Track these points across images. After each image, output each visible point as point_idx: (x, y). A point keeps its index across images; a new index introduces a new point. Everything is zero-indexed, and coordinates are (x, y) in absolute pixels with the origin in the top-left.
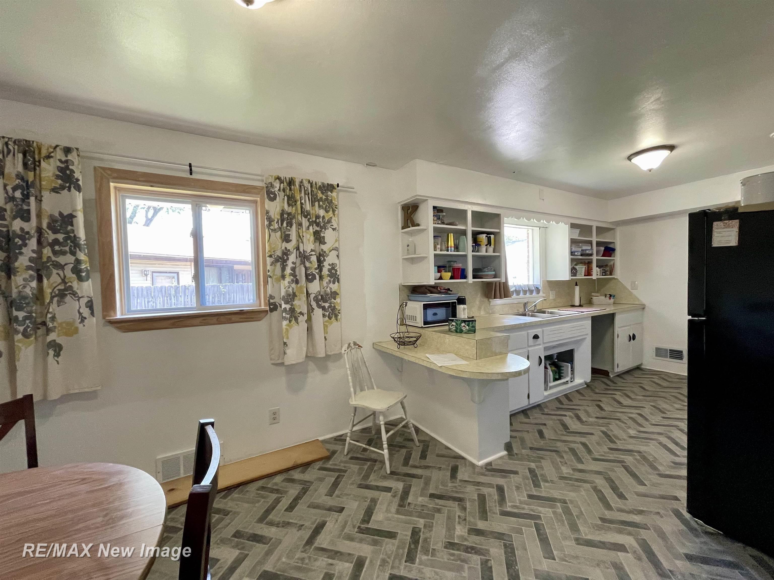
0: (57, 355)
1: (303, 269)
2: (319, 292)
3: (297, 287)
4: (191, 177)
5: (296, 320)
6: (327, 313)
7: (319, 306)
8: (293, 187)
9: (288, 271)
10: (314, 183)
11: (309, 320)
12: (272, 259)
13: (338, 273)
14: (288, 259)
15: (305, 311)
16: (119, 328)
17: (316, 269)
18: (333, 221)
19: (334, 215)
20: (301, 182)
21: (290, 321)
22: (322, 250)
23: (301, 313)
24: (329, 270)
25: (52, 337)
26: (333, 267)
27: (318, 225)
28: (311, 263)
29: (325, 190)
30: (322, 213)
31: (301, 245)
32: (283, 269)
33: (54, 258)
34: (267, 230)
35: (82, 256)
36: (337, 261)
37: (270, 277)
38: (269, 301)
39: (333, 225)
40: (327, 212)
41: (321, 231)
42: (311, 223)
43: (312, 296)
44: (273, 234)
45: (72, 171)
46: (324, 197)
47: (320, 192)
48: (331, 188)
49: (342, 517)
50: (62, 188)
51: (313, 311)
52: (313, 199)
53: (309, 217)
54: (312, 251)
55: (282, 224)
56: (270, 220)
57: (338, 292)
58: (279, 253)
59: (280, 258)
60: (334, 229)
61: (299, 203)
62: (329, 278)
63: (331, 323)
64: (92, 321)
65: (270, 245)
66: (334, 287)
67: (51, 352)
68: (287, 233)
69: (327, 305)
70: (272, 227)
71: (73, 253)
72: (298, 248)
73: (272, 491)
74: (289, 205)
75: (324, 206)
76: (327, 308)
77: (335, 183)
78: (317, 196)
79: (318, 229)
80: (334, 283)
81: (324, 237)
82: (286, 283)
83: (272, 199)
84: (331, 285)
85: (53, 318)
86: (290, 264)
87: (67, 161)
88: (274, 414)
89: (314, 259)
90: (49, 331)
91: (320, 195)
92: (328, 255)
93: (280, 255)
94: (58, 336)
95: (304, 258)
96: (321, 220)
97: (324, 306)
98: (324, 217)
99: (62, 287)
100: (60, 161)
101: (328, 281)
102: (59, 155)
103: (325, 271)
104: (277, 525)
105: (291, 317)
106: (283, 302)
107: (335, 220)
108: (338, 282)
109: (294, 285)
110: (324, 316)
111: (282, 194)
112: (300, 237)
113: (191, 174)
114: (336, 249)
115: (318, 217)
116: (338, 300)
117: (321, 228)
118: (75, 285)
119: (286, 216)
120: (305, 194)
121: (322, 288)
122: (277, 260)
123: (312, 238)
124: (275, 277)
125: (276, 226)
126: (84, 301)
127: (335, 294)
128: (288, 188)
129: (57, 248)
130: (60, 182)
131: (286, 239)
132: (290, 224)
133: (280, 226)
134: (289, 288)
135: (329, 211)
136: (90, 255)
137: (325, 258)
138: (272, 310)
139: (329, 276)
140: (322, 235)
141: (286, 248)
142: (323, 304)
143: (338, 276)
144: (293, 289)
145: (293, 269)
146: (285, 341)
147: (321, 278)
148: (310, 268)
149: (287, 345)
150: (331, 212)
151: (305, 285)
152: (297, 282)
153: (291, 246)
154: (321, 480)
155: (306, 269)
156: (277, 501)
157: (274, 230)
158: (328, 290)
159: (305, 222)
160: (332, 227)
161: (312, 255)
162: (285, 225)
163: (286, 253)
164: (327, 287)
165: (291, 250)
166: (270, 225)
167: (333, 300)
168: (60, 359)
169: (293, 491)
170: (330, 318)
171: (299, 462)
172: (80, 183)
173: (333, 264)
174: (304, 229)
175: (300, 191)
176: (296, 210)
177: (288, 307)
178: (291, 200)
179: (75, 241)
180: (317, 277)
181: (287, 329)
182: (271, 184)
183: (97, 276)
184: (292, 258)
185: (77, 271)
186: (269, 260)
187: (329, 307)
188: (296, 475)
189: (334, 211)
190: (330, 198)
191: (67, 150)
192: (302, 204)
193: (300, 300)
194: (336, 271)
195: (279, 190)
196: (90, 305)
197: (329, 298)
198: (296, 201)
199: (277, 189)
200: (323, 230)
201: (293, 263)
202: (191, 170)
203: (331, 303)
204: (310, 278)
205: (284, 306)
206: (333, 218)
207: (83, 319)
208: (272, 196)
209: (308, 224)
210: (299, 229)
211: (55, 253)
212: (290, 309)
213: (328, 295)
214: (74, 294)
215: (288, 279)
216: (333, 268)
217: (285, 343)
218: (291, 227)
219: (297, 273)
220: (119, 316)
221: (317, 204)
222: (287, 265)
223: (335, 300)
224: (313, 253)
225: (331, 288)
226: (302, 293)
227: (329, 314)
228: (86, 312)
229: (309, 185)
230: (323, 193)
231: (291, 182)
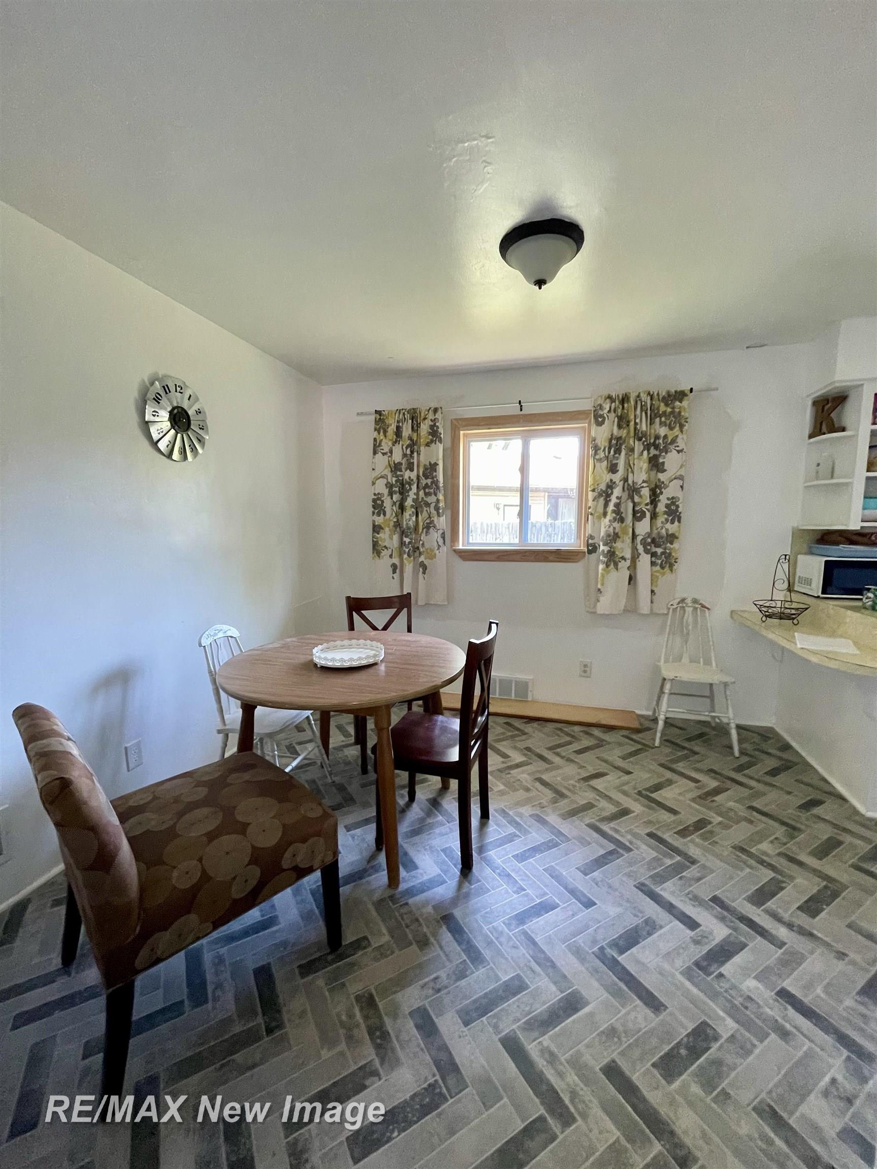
0: (424, 573)
1: (631, 505)
2: (649, 535)
3: (621, 527)
4: (522, 413)
5: (616, 565)
6: (659, 562)
7: (647, 551)
8: (626, 405)
9: (611, 507)
10: (656, 394)
11: (633, 566)
12: (596, 494)
13: (680, 510)
14: (612, 493)
15: (628, 555)
16: (460, 557)
17: (647, 504)
18: (678, 440)
19: (682, 432)
20: (638, 396)
21: (607, 566)
22: (659, 480)
23: (623, 558)
24: (667, 506)
25: (422, 559)
26: (673, 501)
27: (657, 447)
28: (641, 497)
29: (672, 401)
30: (663, 431)
31: (630, 475)
32: (606, 505)
33: (425, 499)
34: (591, 461)
35: (441, 497)
36: (679, 494)
37: (592, 514)
38: (588, 541)
39: (678, 446)
40: (671, 429)
41: (660, 455)
42: (647, 447)
43: (639, 538)
44: (598, 465)
45: (438, 427)
46: (669, 410)
47: (662, 404)
48: (681, 395)
49: (626, 778)
50: (432, 441)
51: (638, 557)
52: (653, 416)
53: (644, 439)
54: (644, 482)
55: (609, 452)
56: (596, 449)
57: (677, 534)
58: (603, 487)
59: (604, 492)
60: (678, 452)
61: (632, 423)
62: (666, 516)
63: (663, 574)
64: (444, 549)
65: (594, 479)
66: (672, 528)
67: (421, 569)
68: (615, 462)
69: (659, 551)
70: (597, 457)
71: (436, 495)
72: (625, 480)
73: (568, 734)
74: (620, 427)
75: (668, 422)
76: (659, 554)
77: (686, 388)
78: (659, 411)
79: (657, 453)
80: (673, 522)
81: (663, 463)
82: (606, 521)
83: (600, 424)
84: (668, 526)
85: (423, 544)
86: (614, 500)
87: (435, 419)
88: (585, 666)
89: (646, 492)
90: (420, 554)
91: (663, 408)
92: (666, 487)
93: (604, 489)
94: (425, 559)
95: (633, 491)
96: (661, 441)
97: (656, 552)
98: (665, 437)
99: (428, 521)
100: (431, 420)
101: (664, 520)
102: (431, 416)
103: (661, 508)
104: (562, 757)
105: (609, 560)
106: (601, 544)
107: (683, 439)
108: (679, 521)
109: (616, 525)
110: (653, 564)
111: (612, 415)
112: (629, 467)
113: (521, 410)
114: (681, 478)
115: (657, 437)
116: (676, 545)
117: (660, 450)
118: (435, 519)
119: (614, 442)
120: (642, 410)
121: (654, 528)
122: (600, 495)
123: (645, 466)
124: (596, 515)
125: (602, 455)
126: (440, 532)
127: (672, 538)
128: (621, 407)
129: (427, 490)
130: (430, 437)
131: (613, 469)
132: (618, 451)
133: (607, 454)
134: (609, 527)
135: (674, 428)
136: (445, 496)
137: (663, 490)
138: (590, 552)
139: (665, 513)
140: (661, 460)
141: (611, 480)
142: (654, 549)
143: (680, 513)
144: (614, 528)
145: (617, 505)
146: (599, 586)
147: (654, 516)
148: (639, 504)
149: (601, 592)
150: (677, 428)
151: (631, 524)
152: (622, 520)
153: (617, 477)
154: (620, 744)
155: (635, 505)
156: (570, 743)
157: (600, 460)
158: (664, 531)
159: (638, 446)
160: (677, 448)
161: (643, 487)
162: (612, 452)
163: (611, 486)
164: (662, 528)
165: (617, 482)
166: (596, 454)
167: (669, 545)
168: (425, 576)
169: (586, 742)
170: (662, 567)
171: (604, 722)
172: (442, 436)
173: (673, 498)
174: (636, 457)
175: (635, 408)
176: (628, 432)
177: (606, 549)
178: (623, 421)
179: (436, 483)
180: (648, 515)
181: (603, 575)
182: (601, 406)
183: (449, 512)
184: (617, 492)
185: (437, 509)
186: (591, 495)
187: (662, 553)
188: (596, 732)
189: (681, 427)
190: (677, 410)
191: (436, 410)
192: (636, 424)
193: (623, 542)
194: (678, 507)
195: (609, 411)
196: (443, 536)
197: (663, 542)
198: (629, 422)
199: (606, 411)
200: (664, 454)
201: (617, 498)
202: (521, 406)
203: (665, 549)
204: (638, 516)
205: (602, 547)
206: (680, 436)
207: (439, 546)
208: (600, 420)
209: (642, 448)
210: (630, 455)
211: (427, 494)
212: (609, 551)
213: (662, 537)
214: (435, 527)
215: (610, 516)
216: (673, 503)
217: (599, 590)
218: (620, 454)
219: (622, 510)
220: (461, 547)
221: (658, 420)
222: (610, 500)
223: (672, 543)
224: (644, 485)
225: (667, 530)
226: (627, 534)
227: (662, 563)
228: (441, 541)
229: (649, 398)
230: (667, 405)
231: (624, 399)
